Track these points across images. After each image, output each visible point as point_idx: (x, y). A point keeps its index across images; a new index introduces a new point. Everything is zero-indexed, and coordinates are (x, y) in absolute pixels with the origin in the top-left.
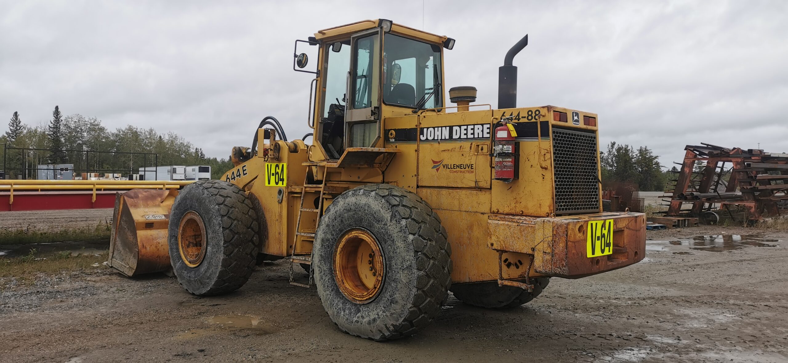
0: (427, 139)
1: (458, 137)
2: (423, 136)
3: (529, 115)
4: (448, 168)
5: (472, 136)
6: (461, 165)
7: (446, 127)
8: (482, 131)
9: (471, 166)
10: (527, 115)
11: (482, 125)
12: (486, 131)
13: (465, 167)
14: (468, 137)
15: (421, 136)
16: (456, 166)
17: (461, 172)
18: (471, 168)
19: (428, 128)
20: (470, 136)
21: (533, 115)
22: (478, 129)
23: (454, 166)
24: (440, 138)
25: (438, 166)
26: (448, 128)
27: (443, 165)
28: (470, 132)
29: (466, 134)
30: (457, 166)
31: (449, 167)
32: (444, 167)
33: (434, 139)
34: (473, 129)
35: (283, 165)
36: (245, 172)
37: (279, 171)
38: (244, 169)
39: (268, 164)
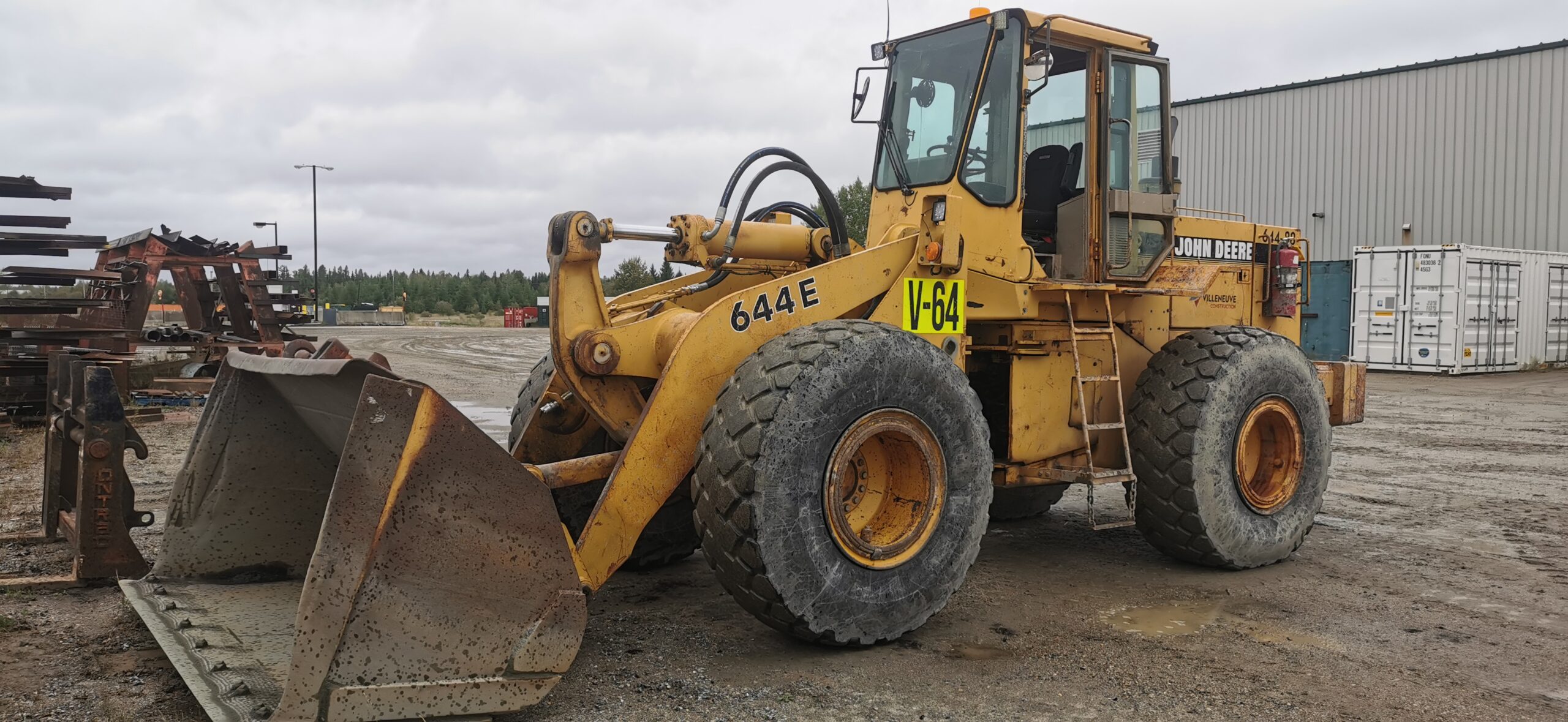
0: (1184, 255)
4: (1209, 301)
6: (1223, 296)
7: (1207, 239)
9: (1233, 299)
15: (1176, 249)
17: (1223, 306)
18: (1233, 302)
19: (1185, 238)
23: (1215, 298)
24: (1200, 255)
26: (1210, 241)
27: (1204, 295)
28: (1234, 250)
29: (1230, 253)
30: (1219, 297)
31: (1211, 299)
32: (1205, 299)
33: (1192, 256)
35: (955, 286)
36: (809, 298)
37: (946, 298)
38: (807, 288)
39: (911, 279)
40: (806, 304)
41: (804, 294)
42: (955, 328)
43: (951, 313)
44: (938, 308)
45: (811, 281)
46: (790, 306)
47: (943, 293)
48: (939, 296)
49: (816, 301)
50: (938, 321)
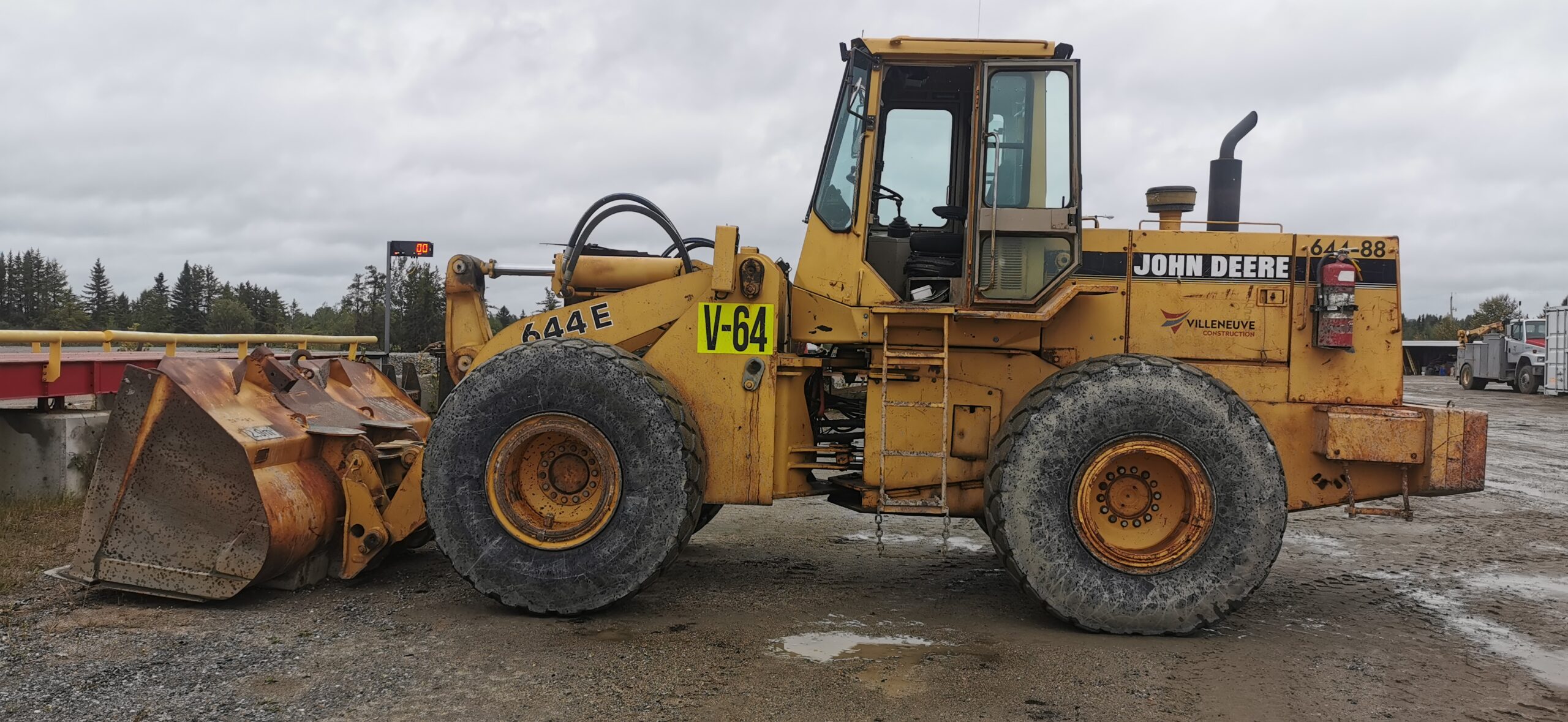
0: (1150, 274)
1: (1223, 273)
2: (1141, 269)
3: (1365, 249)
4: (1200, 327)
5: (1253, 275)
6: (1228, 322)
7: (1195, 255)
8: (1275, 267)
9: (1250, 325)
10: (1361, 248)
11: (1275, 257)
12: (1281, 267)
13: (1236, 326)
14: (1245, 276)
15: (1137, 268)
16: (1217, 323)
17: (1227, 333)
18: (1250, 328)
19: (1152, 255)
20: (1248, 273)
21: (1373, 248)
22: (1266, 263)
23: (1212, 324)
24: (1180, 273)
25: (1176, 322)
27: (1188, 321)
28: (1248, 266)
30: (1219, 323)
31: (1203, 324)
32: (1190, 325)
33: (1167, 274)
34: (1256, 263)
35: (762, 311)
36: (602, 321)
37: (751, 322)
38: (599, 312)
39: (707, 304)
40: (599, 325)
41: (597, 317)
42: (762, 349)
43: (758, 335)
44: (741, 331)
45: (605, 305)
46: (581, 327)
47: (747, 316)
48: (742, 318)
49: (610, 323)
50: (741, 342)
